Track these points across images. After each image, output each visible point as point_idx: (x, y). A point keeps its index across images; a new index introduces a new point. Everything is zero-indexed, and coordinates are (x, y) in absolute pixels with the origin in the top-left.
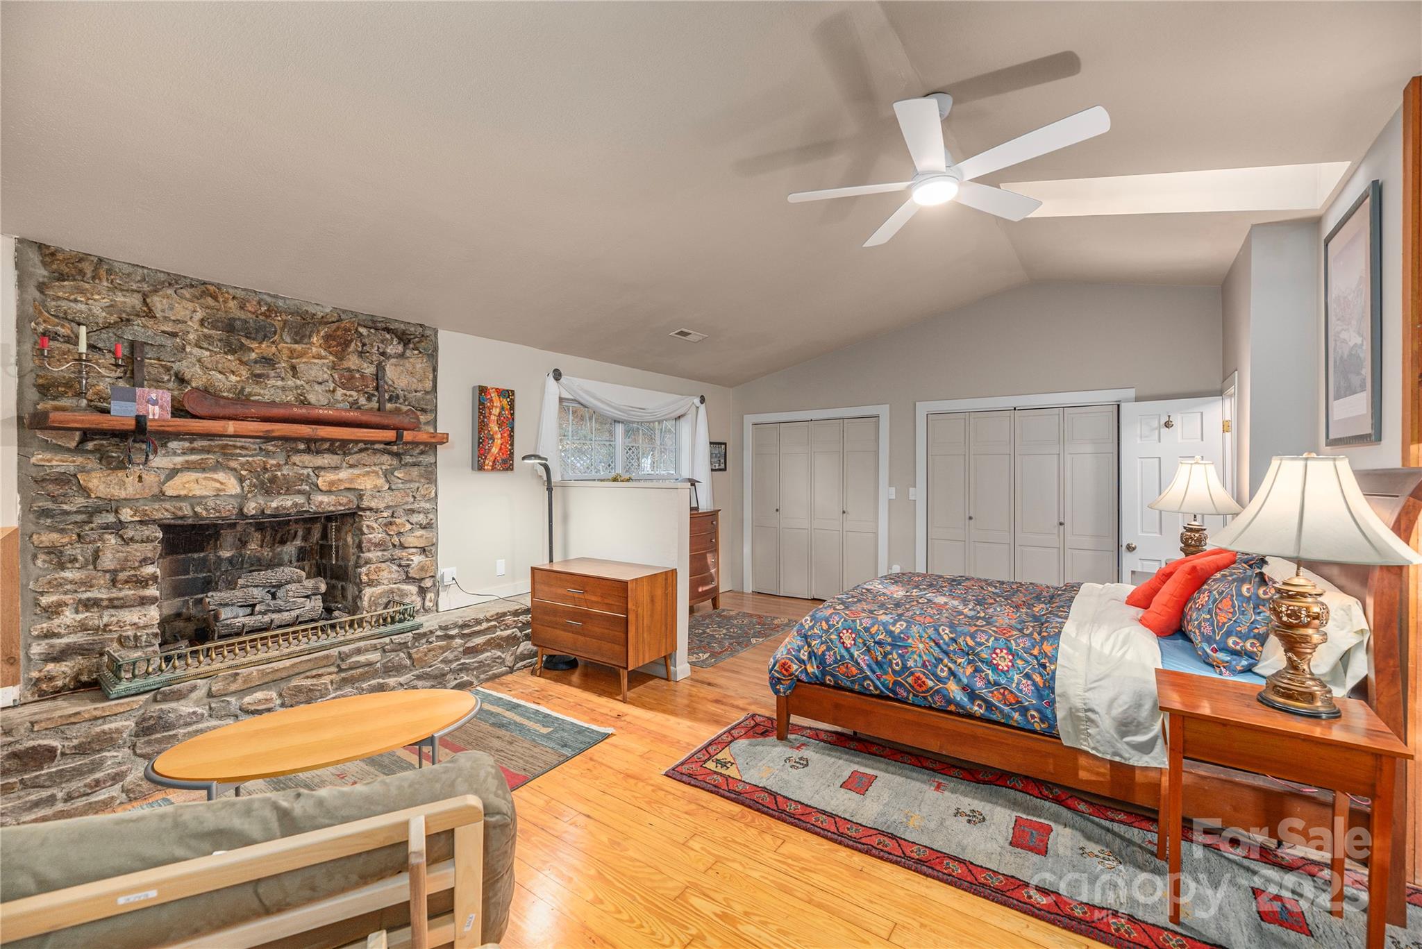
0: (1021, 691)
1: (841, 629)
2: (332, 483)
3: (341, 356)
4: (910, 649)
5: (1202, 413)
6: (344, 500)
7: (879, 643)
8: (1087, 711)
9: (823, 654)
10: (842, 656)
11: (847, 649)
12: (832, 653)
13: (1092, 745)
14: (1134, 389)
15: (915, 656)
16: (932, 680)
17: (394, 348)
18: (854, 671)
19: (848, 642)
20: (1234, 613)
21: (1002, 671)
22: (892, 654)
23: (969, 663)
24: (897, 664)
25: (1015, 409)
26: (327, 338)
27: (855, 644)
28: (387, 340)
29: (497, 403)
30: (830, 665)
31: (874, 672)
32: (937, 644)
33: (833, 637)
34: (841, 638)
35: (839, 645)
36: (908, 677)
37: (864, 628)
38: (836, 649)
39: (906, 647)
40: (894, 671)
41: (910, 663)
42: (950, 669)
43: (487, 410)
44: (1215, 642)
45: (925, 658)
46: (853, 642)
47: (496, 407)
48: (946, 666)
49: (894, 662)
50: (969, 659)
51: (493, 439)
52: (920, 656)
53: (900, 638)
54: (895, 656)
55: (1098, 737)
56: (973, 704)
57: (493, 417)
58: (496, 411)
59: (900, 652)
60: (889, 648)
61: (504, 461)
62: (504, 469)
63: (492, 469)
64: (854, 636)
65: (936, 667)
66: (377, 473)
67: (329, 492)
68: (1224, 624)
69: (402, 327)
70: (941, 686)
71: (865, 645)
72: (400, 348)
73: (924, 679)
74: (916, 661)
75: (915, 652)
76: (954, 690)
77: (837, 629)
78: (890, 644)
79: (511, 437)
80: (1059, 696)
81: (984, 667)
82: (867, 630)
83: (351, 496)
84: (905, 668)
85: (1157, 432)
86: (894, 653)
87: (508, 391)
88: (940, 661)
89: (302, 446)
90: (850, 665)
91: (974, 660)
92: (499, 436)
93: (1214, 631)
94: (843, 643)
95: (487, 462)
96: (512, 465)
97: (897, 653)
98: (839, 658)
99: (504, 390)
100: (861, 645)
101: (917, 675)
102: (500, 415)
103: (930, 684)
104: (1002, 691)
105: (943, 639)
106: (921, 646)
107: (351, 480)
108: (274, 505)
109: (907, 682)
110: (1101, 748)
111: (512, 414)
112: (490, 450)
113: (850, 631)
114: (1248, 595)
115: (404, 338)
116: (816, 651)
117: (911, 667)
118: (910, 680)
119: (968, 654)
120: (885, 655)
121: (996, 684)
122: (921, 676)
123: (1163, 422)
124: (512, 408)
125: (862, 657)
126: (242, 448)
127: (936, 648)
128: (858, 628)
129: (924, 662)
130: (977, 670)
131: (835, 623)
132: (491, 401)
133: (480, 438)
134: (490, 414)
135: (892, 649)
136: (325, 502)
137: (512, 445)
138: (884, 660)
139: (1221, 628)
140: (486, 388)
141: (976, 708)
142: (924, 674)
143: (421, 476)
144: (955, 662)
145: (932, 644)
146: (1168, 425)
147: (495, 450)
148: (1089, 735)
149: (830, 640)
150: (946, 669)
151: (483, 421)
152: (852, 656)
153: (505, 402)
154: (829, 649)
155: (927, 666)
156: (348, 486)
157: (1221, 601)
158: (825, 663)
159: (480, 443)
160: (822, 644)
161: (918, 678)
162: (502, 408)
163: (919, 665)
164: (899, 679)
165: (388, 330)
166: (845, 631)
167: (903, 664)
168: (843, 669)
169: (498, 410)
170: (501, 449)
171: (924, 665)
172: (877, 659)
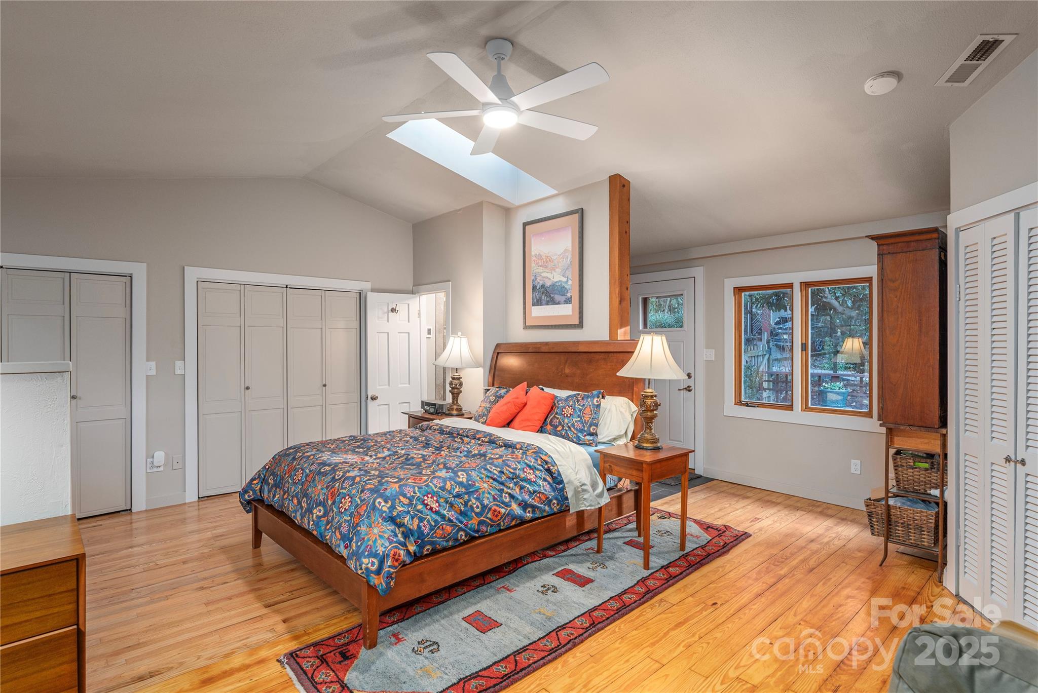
0: (546, 490)
1: (421, 496)
4: (480, 491)
5: (409, 304)
7: (458, 496)
8: (581, 486)
9: (419, 527)
10: (436, 521)
11: (437, 512)
12: (425, 522)
13: (588, 504)
14: (370, 283)
15: (486, 495)
16: (503, 508)
18: (449, 528)
19: (435, 506)
20: (591, 415)
21: (534, 482)
22: (470, 500)
23: (515, 485)
24: (477, 507)
25: (287, 287)
27: (439, 505)
30: (428, 534)
31: (461, 522)
32: (494, 480)
33: (420, 507)
34: (427, 505)
35: (429, 512)
36: (487, 513)
37: (440, 488)
38: (428, 517)
39: (477, 491)
40: (477, 514)
41: (486, 502)
42: (510, 494)
44: (585, 431)
45: (493, 493)
46: (437, 504)
48: (507, 493)
49: (475, 506)
50: (515, 482)
52: (489, 493)
53: (470, 485)
54: (474, 501)
55: (591, 498)
56: (525, 512)
59: (475, 496)
60: (466, 497)
64: (435, 498)
65: (502, 497)
68: (588, 421)
70: (509, 509)
71: (447, 502)
73: (498, 509)
74: (488, 498)
75: (484, 492)
76: (516, 509)
77: (418, 499)
78: (466, 493)
80: (567, 484)
81: (524, 484)
82: (443, 488)
84: (484, 507)
85: (386, 315)
86: (472, 499)
88: (501, 491)
90: (444, 526)
91: (517, 481)
93: (584, 426)
94: (431, 509)
97: (474, 498)
98: (433, 524)
100: (444, 504)
101: (493, 508)
103: (503, 511)
104: (538, 495)
105: (496, 474)
106: (485, 485)
109: (487, 518)
110: (593, 504)
113: (430, 496)
114: (596, 404)
116: (411, 527)
117: (488, 505)
118: (489, 515)
119: (513, 479)
120: (466, 504)
121: (535, 492)
122: (496, 508)
123: (390, 309)
125: (450, 513)
127: (495, 483)
128: (435, 490)
129: (494, 496)
130: (522, 488)
131: (412, 494)
135: (469, 496)
138: (466, 509)
139: (586, 423)
141: (528, 515)
142: (497, 505)
144: (510, 487)
145: (491, 481)
146: (393, 310)
148: (585, 499)
149: (418, 511)
150: (507, 495)
152: (443, 517)
154: (421, 520)
155: (496, 499)
157: (585, 410)
158: (423, 534)
160: (413, 518)
161: (495, 511)
163: (492, 500)
164: (482, 518)
166: (426, 498)
167: (481, 505)
168: (440, 532)
171: (495, 499)
172: (461, 510)
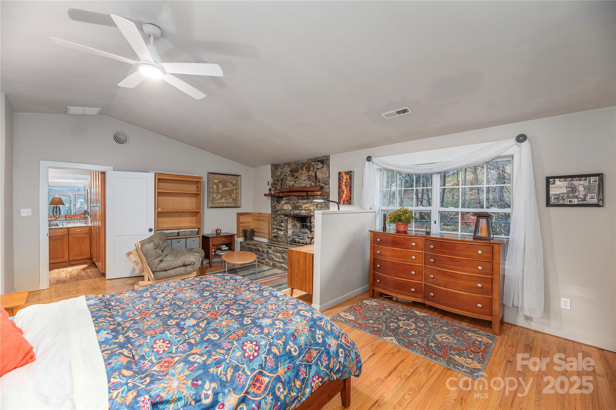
2: (305, 208)
3: (309, 172)
6: (307, 212)
17: (320, 165)
26: (306, 168)
28: (317, 164)
29: (345, 177)
43: (341, 181)
47: (345, 179)
51: (343, 192)
57: (343, 183)
58: (344, 181)
61: (348, 201)
62: (347, 204)
63: (343, 204)
66: (314, 205)
67: (305, 210)
69: (321, 158)
72: (322, 165)
79: (350, 190)
83: (309, 211)
87: (349, 172)
89: (301, 198)
92: (346, 190)
95: (341, 201)
96: (351, 202)
99: (347, 172)
102: (346, 182)
107: (309, 207)
108: (295, 212)
111: (351, 181)
112: (342, 196)
115: (322, 162)
124: (350, 178)
126: (292, 199)
132: (343, 177)
133: (339, 192)
134: (342, 182)
136: (304, 212)
137: (351, 194)
140: (341, 172)
143: (325, 206)
147: (344, 196)
151: (340, 185)
153: (348, 177)
156: (308, 208)
159: (339, 194)
162: (347, 179)
165: (318, 161)
169: (345, 180)
170: (346, 196)
